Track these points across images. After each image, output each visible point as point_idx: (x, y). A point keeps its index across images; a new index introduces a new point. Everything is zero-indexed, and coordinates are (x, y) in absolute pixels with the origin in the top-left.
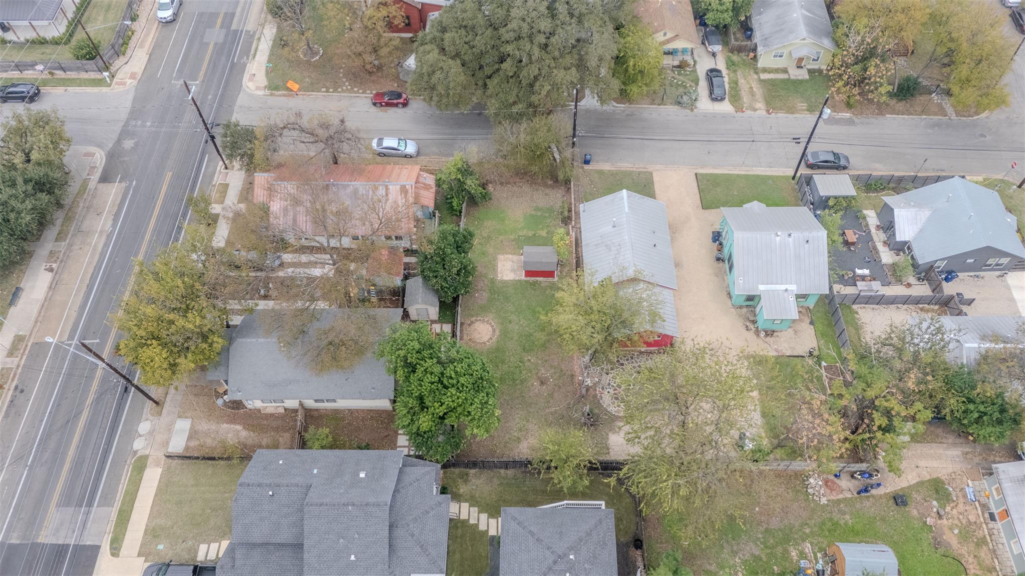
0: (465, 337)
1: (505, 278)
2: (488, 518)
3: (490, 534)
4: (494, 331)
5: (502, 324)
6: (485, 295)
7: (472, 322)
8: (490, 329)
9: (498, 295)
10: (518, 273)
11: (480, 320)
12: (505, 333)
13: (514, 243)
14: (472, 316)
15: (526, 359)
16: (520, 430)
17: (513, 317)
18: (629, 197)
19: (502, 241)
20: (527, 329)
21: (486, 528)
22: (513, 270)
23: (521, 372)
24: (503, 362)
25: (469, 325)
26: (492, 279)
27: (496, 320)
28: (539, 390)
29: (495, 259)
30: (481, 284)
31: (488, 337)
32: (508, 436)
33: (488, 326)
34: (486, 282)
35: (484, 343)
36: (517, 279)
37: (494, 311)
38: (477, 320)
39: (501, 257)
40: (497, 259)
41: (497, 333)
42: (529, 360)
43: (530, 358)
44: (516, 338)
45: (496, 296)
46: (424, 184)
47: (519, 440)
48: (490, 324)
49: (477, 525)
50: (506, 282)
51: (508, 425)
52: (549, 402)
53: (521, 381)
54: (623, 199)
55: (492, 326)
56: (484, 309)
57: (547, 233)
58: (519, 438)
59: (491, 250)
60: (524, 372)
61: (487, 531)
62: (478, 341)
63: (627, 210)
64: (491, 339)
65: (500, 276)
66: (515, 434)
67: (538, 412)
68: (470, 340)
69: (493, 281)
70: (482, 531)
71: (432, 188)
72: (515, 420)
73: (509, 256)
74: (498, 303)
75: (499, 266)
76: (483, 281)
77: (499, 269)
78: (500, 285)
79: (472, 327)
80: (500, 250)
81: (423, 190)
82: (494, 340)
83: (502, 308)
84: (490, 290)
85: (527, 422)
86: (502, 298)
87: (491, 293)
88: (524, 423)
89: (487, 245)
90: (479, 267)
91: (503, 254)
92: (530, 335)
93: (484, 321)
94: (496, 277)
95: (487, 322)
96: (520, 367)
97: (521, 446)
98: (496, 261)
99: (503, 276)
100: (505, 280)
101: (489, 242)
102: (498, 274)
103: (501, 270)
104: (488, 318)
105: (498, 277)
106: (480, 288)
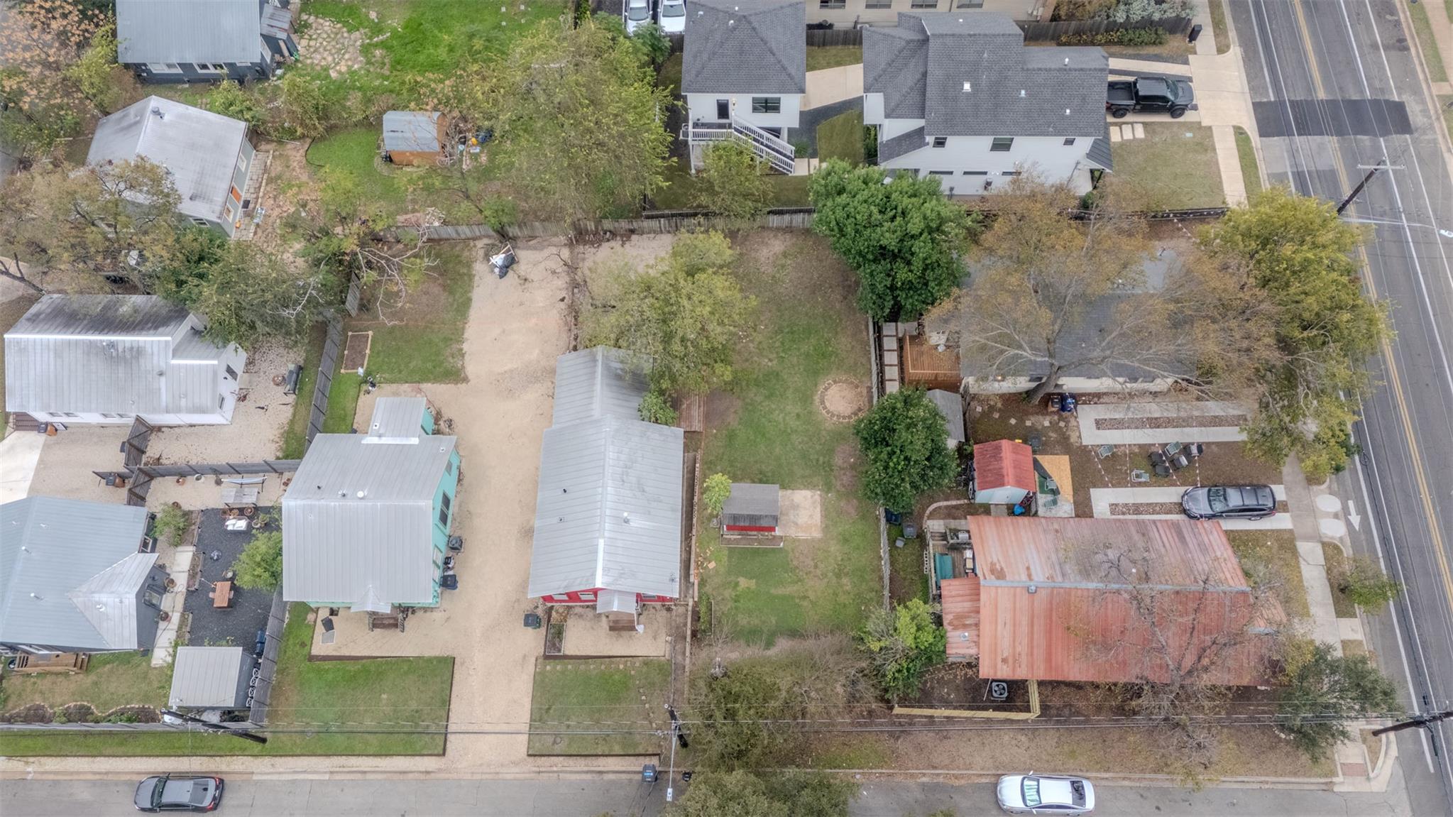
0: (865, 392)
1: (807, 493)
3: (817, 160)
4: (822, 402)
5: (810, 413)
6: (838, 460)
7: (856, 414)
8: (827, 404)
9: (818, 460)
10: (788, 503)
11: (844, 418)
12: (805, 399)
13: (795, 563)
14: (856, 424)
15: (774, 362)
16: (783, 266)
17: (793, 423)
19: (816, 567)
20: (773, 406)
22: (795, 507)
23: (782, 343)
24: (808, 355)
25: (860, 410)
26: (829, 491)
27: (820, 419)
28: (758, 320)
29: (826, 529)
30: (846, 479)
31: (830, 392)
32: (799, 260)
33: (832, 409)
34: (839, 483)
35: (835, 382)
36: (789, 492)
37: (824, 433)
38: (850, 417)
39: (817, 534)
40: (823, 530)
41: (817, 399)
42: (770, 360)
43: (770, 364)
44: (789, 394)
45: (821, 459)
46: (965, 627)
47: (785, 255)
48: (828, 412)
50: (806, 487)
51: (800, 274)
53: (782, 332)
54: (604, 569)
55: (825, 408)
56: (838, 436)
57: (737, 584)
58: (785, 257)
59: (834, 548)
60: (778, 344)
61: (821, 162)
62: (845, 385)
63: (601, 542)
64: (826, 389)
65: (817, 498)
66: (789, 262)
67: (760, 291)
68: (857, 387)
69: (828, 487)
72: (790, 281)
73: (802, 535)
74: (818, 447)
75: (819, 515)
76: (844, 486)
77: (818, 509)
78: (815, 480)
79: (856, 407)
80: (819, 549)
81: (966, 610)
82: (821, 388)
83: (811, 440)
84: (832, 470)
85: (774, 277)
86: (811, 457)
87: (830, 466)
88: (777, 275)
89: (840, 558)
90: (853, 511)
91: (813, 540)
92: (769, 397)
93: (838, 416)
94: (824, 495)
95: (833, 415)
96: (783, 351)
97: (782, 248)
98: (823, 526)
99: (812, 497)
100: (808, 488)
101: (838, 565)
102: (819, 501)
103: (815, 508)
104: (833, 421)
105: (820, 495)
106: (847, 473)
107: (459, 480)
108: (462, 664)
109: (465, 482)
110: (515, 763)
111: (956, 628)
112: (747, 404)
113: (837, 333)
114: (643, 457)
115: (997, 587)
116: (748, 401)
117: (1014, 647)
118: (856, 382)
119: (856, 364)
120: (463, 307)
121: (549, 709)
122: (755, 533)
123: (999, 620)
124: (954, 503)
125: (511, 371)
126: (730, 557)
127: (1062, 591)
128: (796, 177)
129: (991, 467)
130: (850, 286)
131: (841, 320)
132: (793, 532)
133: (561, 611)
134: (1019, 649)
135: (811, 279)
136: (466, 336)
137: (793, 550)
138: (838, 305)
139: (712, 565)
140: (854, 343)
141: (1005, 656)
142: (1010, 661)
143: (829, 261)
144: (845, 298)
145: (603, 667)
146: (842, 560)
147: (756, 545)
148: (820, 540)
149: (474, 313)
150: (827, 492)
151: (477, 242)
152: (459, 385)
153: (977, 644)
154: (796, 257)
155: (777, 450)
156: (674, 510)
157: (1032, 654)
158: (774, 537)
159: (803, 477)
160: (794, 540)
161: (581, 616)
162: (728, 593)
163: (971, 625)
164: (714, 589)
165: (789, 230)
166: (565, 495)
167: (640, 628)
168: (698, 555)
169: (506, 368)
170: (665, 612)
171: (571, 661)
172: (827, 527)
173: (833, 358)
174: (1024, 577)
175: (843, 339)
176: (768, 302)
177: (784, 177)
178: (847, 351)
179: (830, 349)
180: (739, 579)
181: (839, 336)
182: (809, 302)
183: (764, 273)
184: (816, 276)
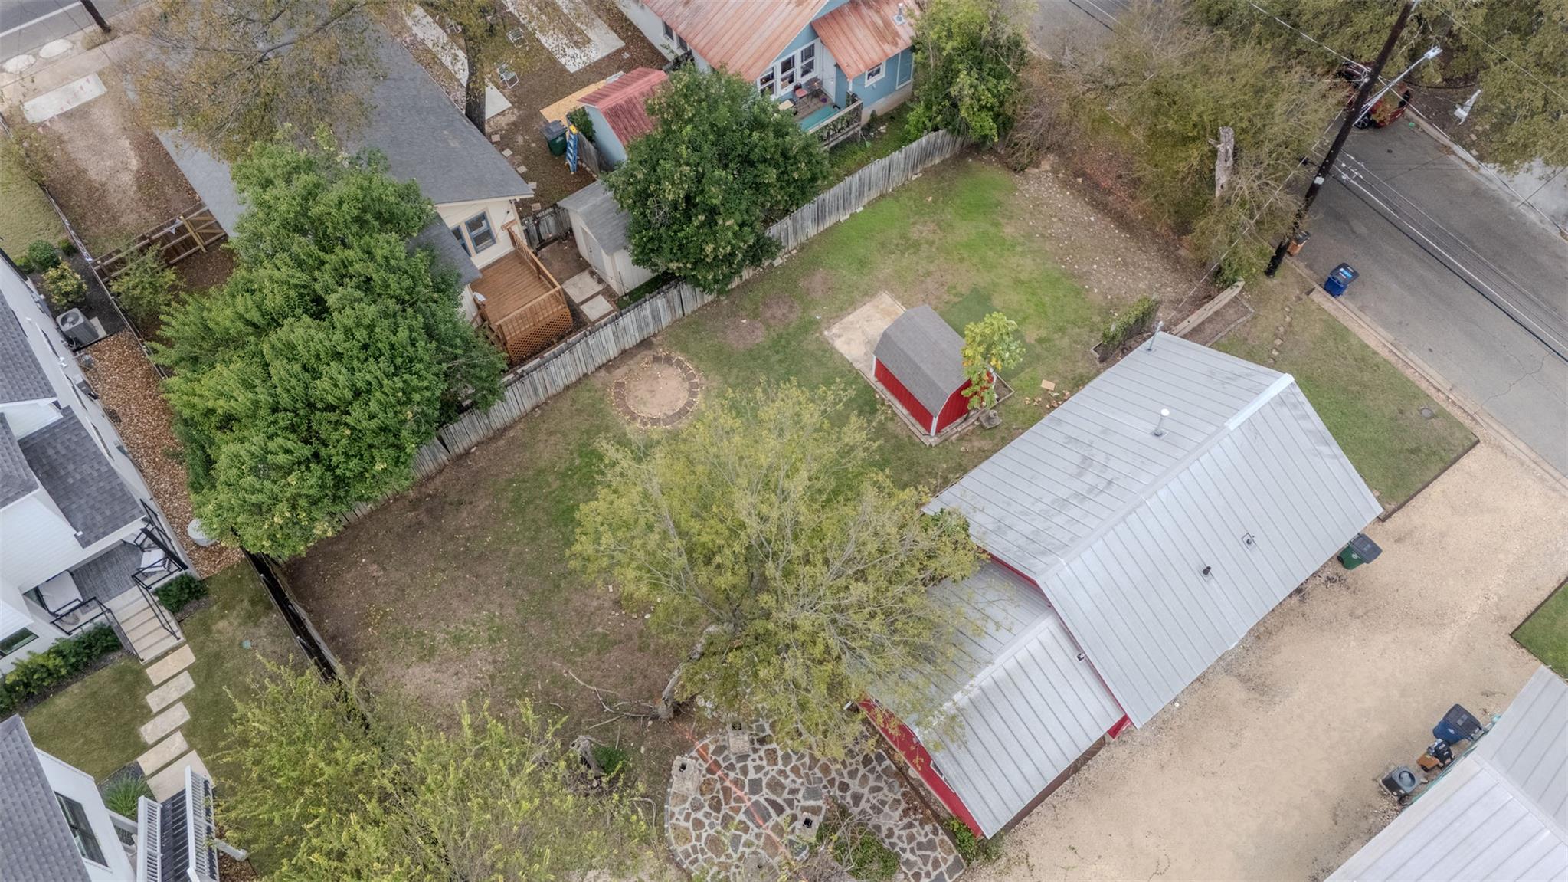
1: (840, 345)
2: (180, 728)
3: (140, 760)
4: (682, 412)
6: (759, 336)
7: (668, 360)
8: (681, 404)
9: (781, 361)
11: (685, 370)
14: (684, 350)
16: (457, 640)
18: (1281, 400)
19: (928, 274)
21: (150, 742)
25: (657, 359)
26: (813, 322)
27: (712, 399)
28: (600, 608)
29: (869, 293)
30: (779, 312)
31: (655, 413)
32: (424, 625)
33: (683, 395)
34: (794, 316)
35: (634, 418)
36: (857, 366)
37: (732, 379)
38: (679, 363)
39: (885, 298)
40: (874, 295)
41: (682, 424)
45: (775, 358)
46: (887, 24)
47: (428, 654)
48: (693, 394)
49: (147, 715)
50: (832, 351)
51: (455, 604)
52: (583, 651)
55: (690, 403)
56: (722, 360)
58: (432, 650)
59: (885, 271)
61: (144, 748)
62: (630, 404)
64: (655, 421)
65: (835, 330)
66: (440, 637)
67: (537, 646)
68: (620, 385)
69: (809, 326)
70: (138, 737)
71: (896, 44)
72: (479, 610)
75: (858, 312)
76: (791, 307)
77: (851, 318)
78: (812, 347)
79: (655, 366)
80: (903, 284)
81: (867, 31)
82: (658, 429)
84: (780, 336)
85: (491, 640)
87: (775, 342)
88: (484, 635)
89: (893, 256)
90: (818, 277)
93: (690, 377)
94: (824, 325)
95: (693, 386)
97: (415, 670)
98: (867, 298)
99: (840, 336)
100: (833, 348)
101: (903, 253)
102: (837, 325)
103: (852, 323)
104: (704, 380)
105: (828, 328)
106: (768, 315)
110: (1502, 450)
111: (896, 35)
113: (541, 471)
114: (1038, 501)
118: (611, 392)
119: (579, 412)
121: (1411, 451)
130: (429, 511)
131: (511, 481)
135: (453, 580)
138: (482, 505)
139: (1048, 385)
140: (542, 437)
143: (395, 576)
144: (459, 504)
146: (892, 253)
148: (890, 290)
150: (817, 323)
154: (420, 635)
163: (882, 18)
166: (1210, 565)
172: (866, 294)
175: (546, 455)
176: (551, 616)
178: (565, 436)
179: (577, 462)
180: (1033, 342)
181: (542, 464)
182: (506, 552)
183: (494, 662)
184: (440, 577)
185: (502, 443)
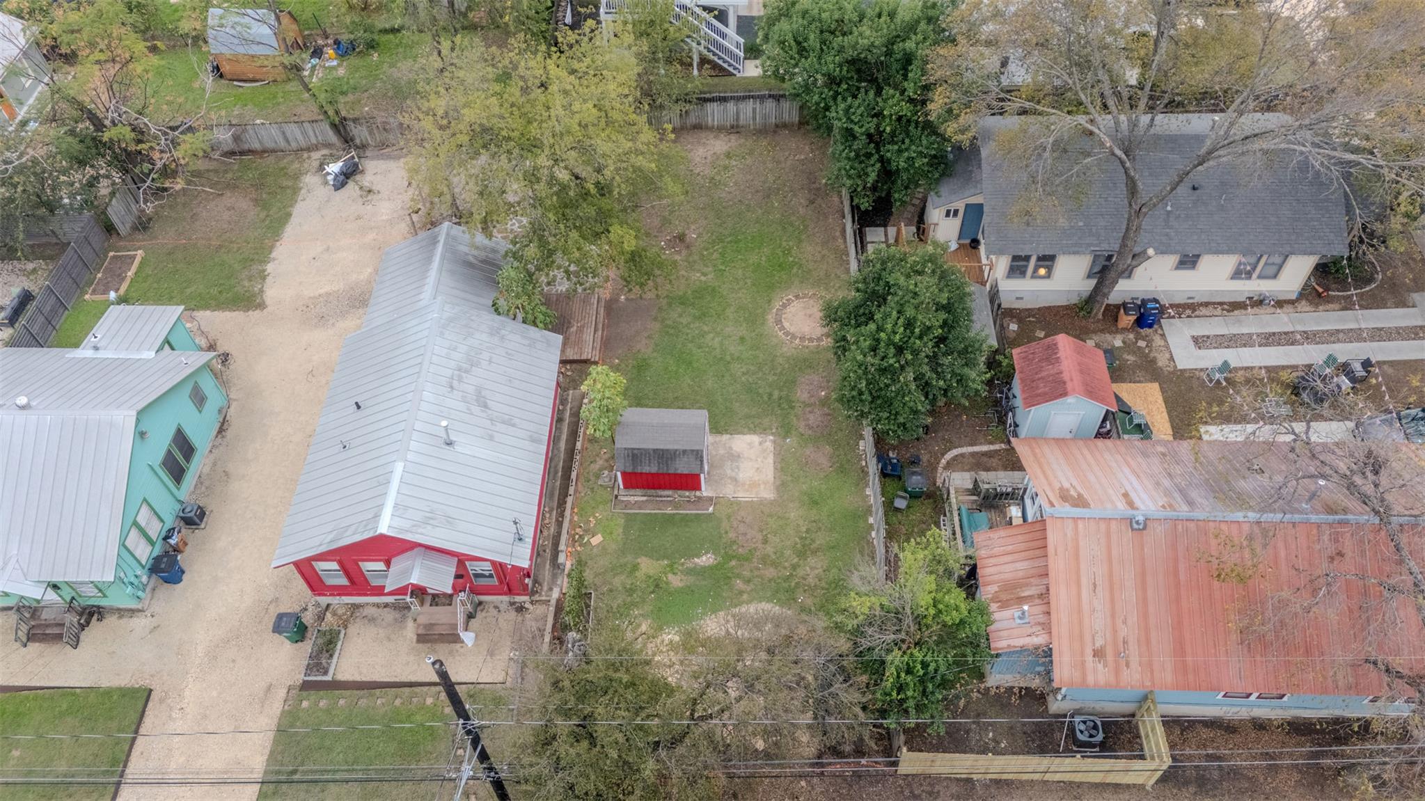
1: (755, 439)
4: (778, 322)
5: (760, 335)
6: (801, 394)
7: (828, 336)
8: (786, 325)
9: (770, 395)
10: (722, 452)
11: (811, 340)
12: (754, 319)
13: (732, 535)
15: (710, 276)
16: (726, 168)
17: (734, 349)
19: (765, 541)
20: (706, 328)
22: (735, 457)
23: (722, 254)
24: (758, 267)
27: (775, 341)
29: (781, 487)
30: (815, 418)
31: (791, 309)
32: (748, 161)
33: (792, 330)
34: (802, 424)
35: (797, 297)
36: (725, 437)
37: (780, 360)
38: (819, 339)
39: (768, 494)
40: (777, 488)
41: (770, 318)
42: (705, 274)
43: (703, 278)
44: (730, 312)
45: (776, 394)
46: (1023, 600)
47: (728, 155)
48: (787, 334)
50: (753, 431)
51: (749, 177)
52: (672, 212)
53: (722, 241)
54: (396, 506)
55: (782, 328)
56: (802, 364)
57: (635, 567)
58: (729, 158)
59: (795, 513)
60: (715, 255)
62: (811, 302)
63: (399, 468)
64: (784, 306)
65: (769, 445)
66: (734, 163)
69: (786, 430)
72: (736, 184)
73: (743, 495)
74: (771, 378)
75: (771, 468)
76: (811, 428)
77: (771, 460)
78: (766, 421)
80: (771, 516)
81: (1021, 574)
82: (777, 305)
83: (760, 369)
84: (792, 408)
85: (712, 179)
86: (761, 391)
87: (790, 402)
88: (718, 178)
89: (804, 529)
90: (824, 462)
91: (762, 502)
92: (702, 317)
93: (802, 339)
94: (779, 441)
95: (794, 337)
96: (723, 263)
97: (725, 148)
98: (778, 483)
99: (760, 444)
100: (755, 432)
101: (801, 538)
102: (772, 449)
103: (765, 458)
104: (793, 345)
105: (774, 442)
106: (816, 410)
107: (221, 431)
108: (162, 701)
109: (229, 434)
111: (1005, 605)
112: (667, 326)
113: (800, 241)
114: (490, 361)
115: (1075, 520)
116: (669, 322)
117: (1115, 631)
119: (827, 275)
120: (276, 224)
122: (669, 492)
123: (1084, 581)
124: (985, 448)
125: (328, 294)
126: (627, 528)
127: (1192, 525)
128: (745, 78)
129: (1044, 374)
130: (818, 189)
131: (806, 227)
132: (728, 491)
133: (340, 612)
134: (1123, 632)
135: (764, 182)
136: (273, 255)
137: (729, 517)
138: (802, 211)
139: (596, 540)
140: (824, 252)
141: (1098, 644)
142: (1110, 657)
143: (789, 163)
144: (812, 202)
145: (398, 702)
146: (808, 531)
147: (669, 511)
148: (772, 503)
149: (290, 231)
150: (785, 437)
151: (312, 154)
152: (250, 313)
153: (1047, 627)
154: (743, 157)
155: (710, 383)
156: (533, 440)
157: (1148, 641)
158: (700, 498)
159: (748, 417)
160: (734, 503)
161: (372, 620)
162: (617, 581)
163: (1031, 597)
164: (596, 575)
165: (735, 129)
166: (360, 412)
167: (468, 638)
168: (573, 525)
169: (322, 291)
170: (513, 614)
171: (348, 693)
172: (783, 484)
173: (795, 270)
174: (1121, 505)
175: (809, 248)
177: (730, 78)
178: (815, 262)
179: (791, 259)
180: (639, 560)
181: (804, 244)
182: (761, 208)
183: (699, 174)
184: (771, 178)
185: (838, 234)
